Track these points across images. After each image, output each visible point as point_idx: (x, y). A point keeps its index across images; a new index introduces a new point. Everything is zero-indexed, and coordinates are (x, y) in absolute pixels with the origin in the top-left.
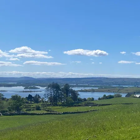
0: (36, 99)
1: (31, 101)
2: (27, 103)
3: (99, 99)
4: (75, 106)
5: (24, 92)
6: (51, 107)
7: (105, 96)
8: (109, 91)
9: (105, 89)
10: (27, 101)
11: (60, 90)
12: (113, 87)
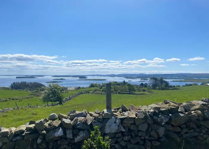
0: (145, 86)
1: (143, 86)
2: (140, 87)
3: (183, 86)
4: (166, 90)
5: (140, 81)
6: (152, 90)
7: (187, 84)
8: (191, 81)
9: (189, 80)
10: (140, 86)
11: (158, 81)
12: (195, 79)
